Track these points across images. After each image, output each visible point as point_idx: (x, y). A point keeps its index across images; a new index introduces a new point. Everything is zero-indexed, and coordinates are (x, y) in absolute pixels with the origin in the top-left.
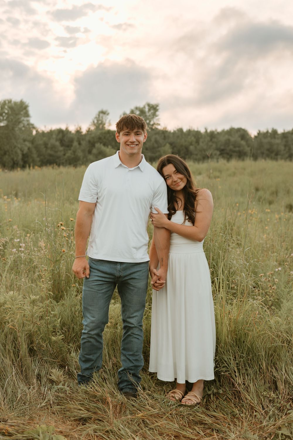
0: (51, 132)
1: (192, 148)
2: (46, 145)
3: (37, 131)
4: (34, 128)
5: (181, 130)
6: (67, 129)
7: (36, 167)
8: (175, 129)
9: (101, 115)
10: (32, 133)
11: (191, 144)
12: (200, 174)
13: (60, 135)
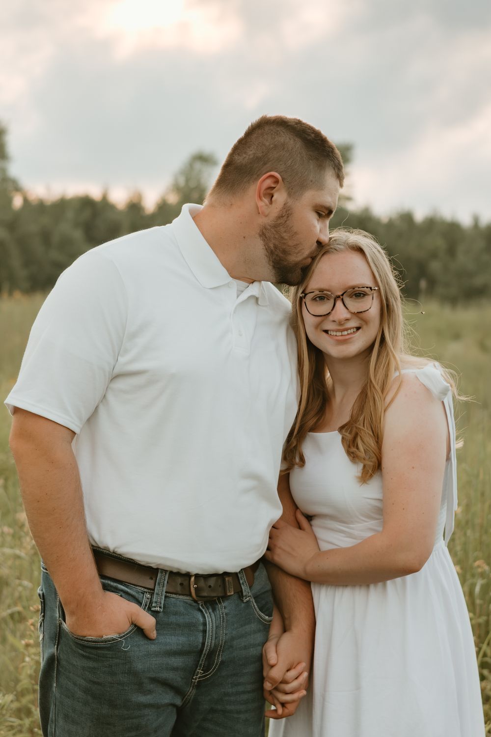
0: (62, 205)
1: (435, 266)
2: (46, 237)
3: (26, 200)
4: (18, 189)
5: (407, 218)
6: (105, 198)
7: (18, 295)
8: (394, 216)
9: (198, 165)
10: (10, 201)
11: (434, 255)
12: (457, 336)
13: (87, 214)
